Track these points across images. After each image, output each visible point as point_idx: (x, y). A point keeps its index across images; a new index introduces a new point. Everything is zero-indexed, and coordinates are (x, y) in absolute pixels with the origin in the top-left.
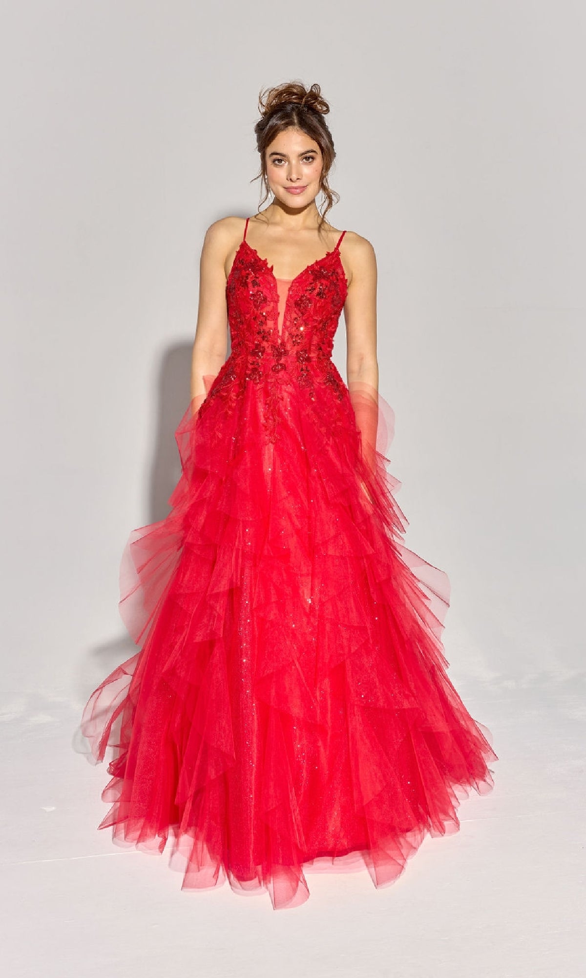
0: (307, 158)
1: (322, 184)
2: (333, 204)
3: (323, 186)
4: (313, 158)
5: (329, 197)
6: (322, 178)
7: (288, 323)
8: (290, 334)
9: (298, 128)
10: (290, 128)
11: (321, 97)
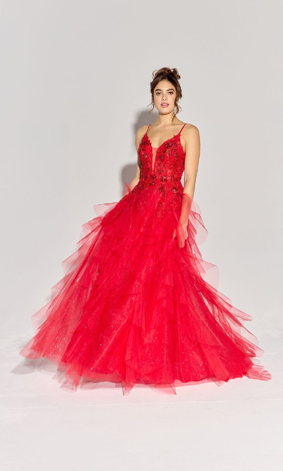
0: (170, 93)
1: (175, 102)
2: (179, 111)
3: (176, 105)
4: (173, 93)
5: (178, 109)
6: (176, 100)
7: (157, 165)
8: (157, 170)
9: (167, 80)
10: (164, 80)
11: (178, 73)
